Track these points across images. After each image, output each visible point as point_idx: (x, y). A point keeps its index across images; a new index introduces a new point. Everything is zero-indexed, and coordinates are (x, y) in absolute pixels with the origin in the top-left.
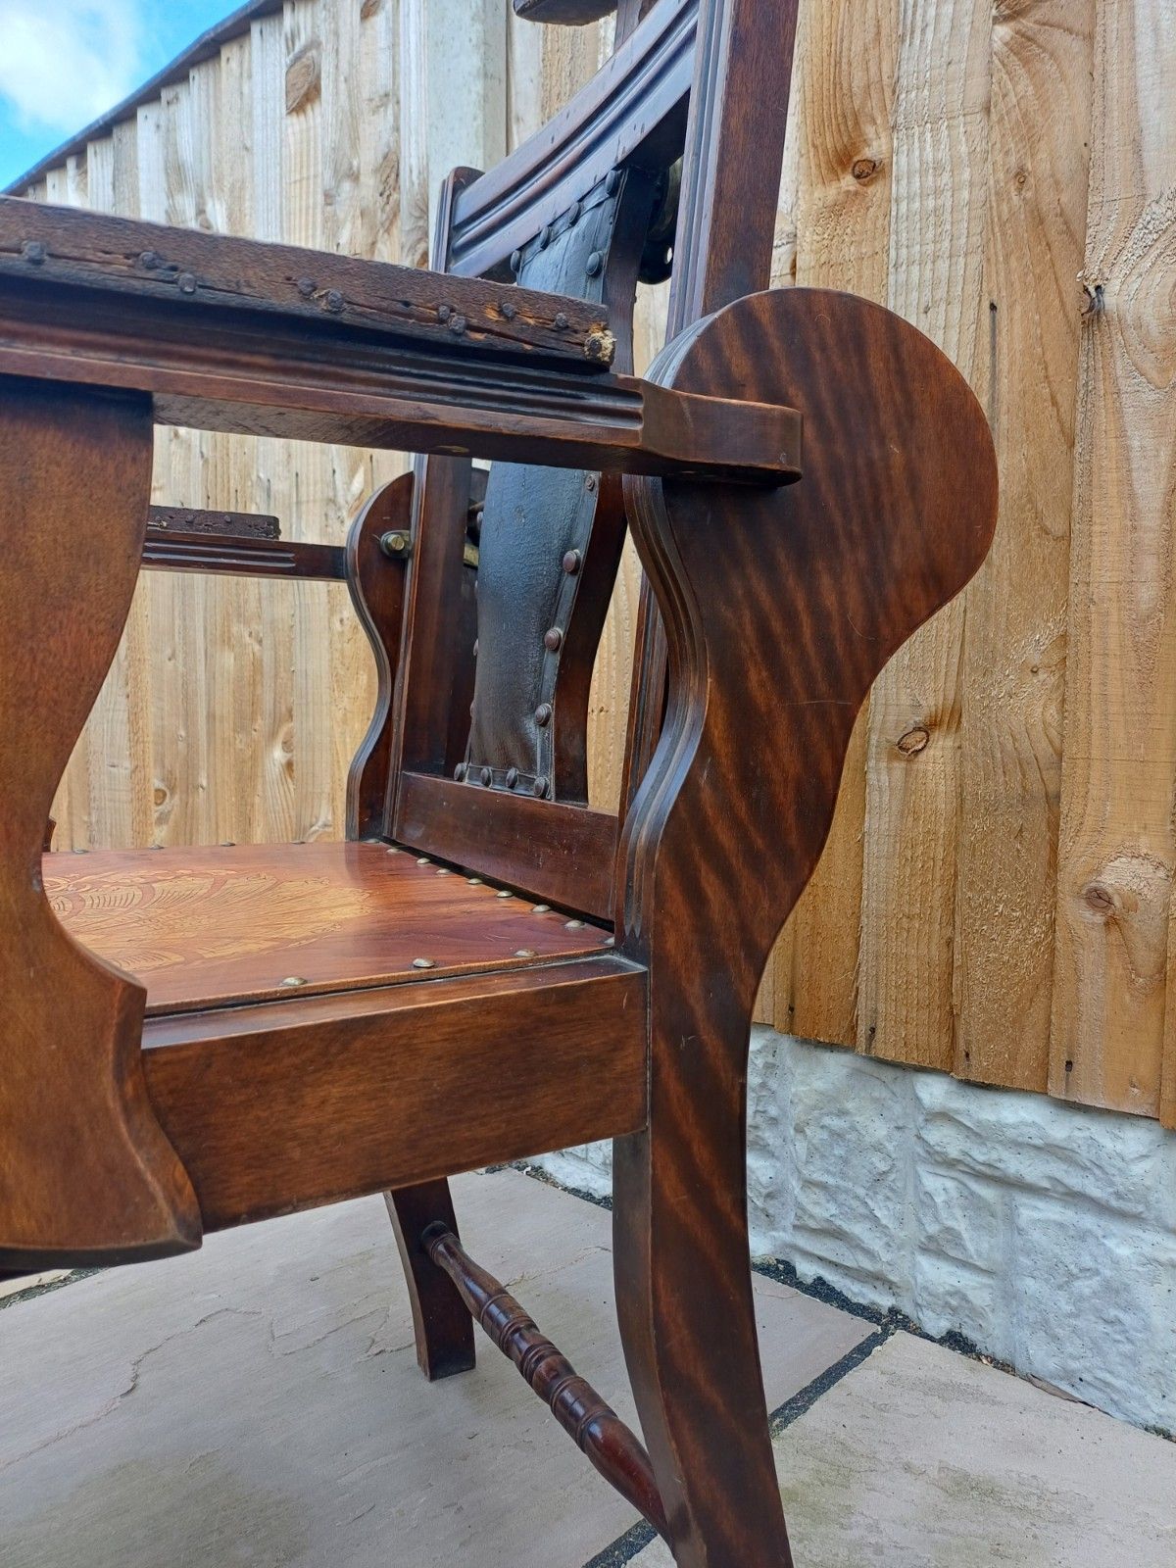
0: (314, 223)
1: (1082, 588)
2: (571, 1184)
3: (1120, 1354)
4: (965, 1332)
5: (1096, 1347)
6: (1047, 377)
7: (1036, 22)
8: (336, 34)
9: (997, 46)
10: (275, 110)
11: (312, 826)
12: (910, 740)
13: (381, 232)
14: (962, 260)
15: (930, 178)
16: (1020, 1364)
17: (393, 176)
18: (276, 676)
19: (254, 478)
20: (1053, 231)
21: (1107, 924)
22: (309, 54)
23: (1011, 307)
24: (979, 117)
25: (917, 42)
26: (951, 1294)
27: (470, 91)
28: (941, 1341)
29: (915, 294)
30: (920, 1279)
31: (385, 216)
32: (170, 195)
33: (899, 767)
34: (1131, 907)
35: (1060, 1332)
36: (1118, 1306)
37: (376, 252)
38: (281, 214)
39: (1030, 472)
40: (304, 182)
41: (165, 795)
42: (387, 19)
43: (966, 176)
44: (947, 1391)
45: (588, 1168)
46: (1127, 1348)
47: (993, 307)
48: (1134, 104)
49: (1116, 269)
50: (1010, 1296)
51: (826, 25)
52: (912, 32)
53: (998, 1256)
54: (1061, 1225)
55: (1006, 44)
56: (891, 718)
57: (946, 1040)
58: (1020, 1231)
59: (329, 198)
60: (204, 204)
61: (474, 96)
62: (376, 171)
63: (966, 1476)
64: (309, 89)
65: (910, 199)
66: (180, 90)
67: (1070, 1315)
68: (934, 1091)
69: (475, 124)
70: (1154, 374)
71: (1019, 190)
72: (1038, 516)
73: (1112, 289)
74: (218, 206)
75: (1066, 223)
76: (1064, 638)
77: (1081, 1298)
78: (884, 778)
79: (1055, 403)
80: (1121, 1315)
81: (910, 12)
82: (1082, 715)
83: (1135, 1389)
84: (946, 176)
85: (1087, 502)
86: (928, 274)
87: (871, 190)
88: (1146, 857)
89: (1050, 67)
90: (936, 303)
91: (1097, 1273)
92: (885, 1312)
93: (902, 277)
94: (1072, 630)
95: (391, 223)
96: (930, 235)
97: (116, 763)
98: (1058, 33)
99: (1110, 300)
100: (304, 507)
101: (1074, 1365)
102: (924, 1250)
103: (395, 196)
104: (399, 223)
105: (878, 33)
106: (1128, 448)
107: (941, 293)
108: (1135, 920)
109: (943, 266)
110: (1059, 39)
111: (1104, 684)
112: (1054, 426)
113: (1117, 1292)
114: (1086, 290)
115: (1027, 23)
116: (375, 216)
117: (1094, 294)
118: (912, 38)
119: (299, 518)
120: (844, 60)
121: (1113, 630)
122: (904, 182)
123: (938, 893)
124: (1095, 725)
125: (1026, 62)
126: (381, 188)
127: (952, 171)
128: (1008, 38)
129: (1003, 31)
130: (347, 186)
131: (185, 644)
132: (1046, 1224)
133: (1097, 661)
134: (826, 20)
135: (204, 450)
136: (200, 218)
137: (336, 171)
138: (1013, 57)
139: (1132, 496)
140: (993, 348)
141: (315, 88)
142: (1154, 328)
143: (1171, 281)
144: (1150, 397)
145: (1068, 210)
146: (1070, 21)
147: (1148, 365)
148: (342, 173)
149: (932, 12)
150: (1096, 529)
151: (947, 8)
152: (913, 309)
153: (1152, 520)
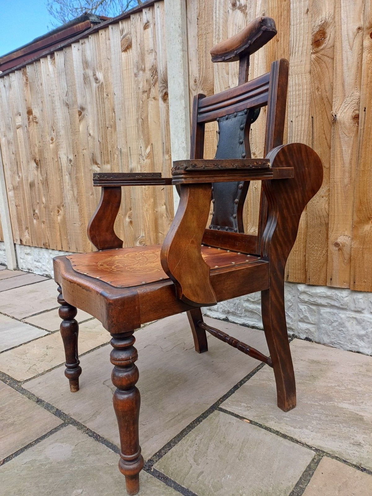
0: (131, 81)
1: (333, 179)
2: (214, 317)
3: (342, 337)
4: (309, 337)
5: (337, 336)
6: (324, 133)
7: (321, 54)
8: (136, 32)
9: (312, 59)
10: (117, 49)
11: (138, 237)
13: (152, 86)
14: (305, 106)
15: (297, 87)
16: (322, 342)
17: (155, 71)
18: (125, 200)
19: (116, 148)
20: (325, 101)
21: (339, 250)
22: (127, 36)
23: (316, 118)
24: (308, 74)
25: (294, 56)
26: (306, 330)
27: (179, 54)
28: (304, 340)
29: (294, 113)
30: (299, 327)
31: (153, 82)
32: (84, 69)
34: (344, 246)
35: (330, 334)
36: (342, 327)
37: (151, 91)
38: (121, 78)
40: (128, 70)
42: (151, 30)
43: (305, 87)
44: (307, 348)
45: (218, 313)
46: (344, 335)
47: (312, 117)
48: (342, 75)
49: (339, 111)
50: (319, 328)
51: (272, 49)
52: (293, 53)
53: (316, 321)
54: (330, 312)
55: (314, 59)
57: (304, 276)
58: (321, 315)
59: (136, 75)
60: (95, 73)
61: (180, 55)
62: (150, 70)
63: (313, 360)
64: (128, 46)
65: (293, 91)
66: (86, 40)
67: (332, 330)
68: (302, 287)
69: (181, 63)
70: (347, 134)
71: (318, 92)
73: (338, 116)
74: (100, 73)
75: (328, 100)
76: (329, 189)
77: (334, 327)
79: (326, 139)
80: (343, 329)
81: (292, 49)
82: (333, 207)
83: (345, 343)
84: (301, 87)
85: (333, 161)
86: (297, 109)
88: (347, 236)
89: (324, 65)
90: (299, 115)
91: (338, 321)
92: (291, 335)
93: (291, 109)
94: (331, 188)
95: (155, 84)
96: (298, 100)
97: (75, 223)
98: (326, 57)
99: (338, 117)
100: (132, 156)
101: (333, 340)
102: (300, 321)
103: (156, 77)
104: (157, 84)
105: (284, 52)
106: (342, 150)
107: (300, 113)
108: (345, 249)
109: (301, 107)
110: (326, 58)
111: (338, 200)
112: (326, 144)
113: (342, 324)
114: (333, 116)
115: (319, 55)
116: (150, 82)
117: (334, 116)
118: (292, 55)
119: (131, 159)
120: (276, 57)
121: (339, 188)
122: (291, 88)
123: (302, 245)
124: (336, 208)
125: (319, 63)
126: (152, 74)
127: (302, 86)
128: (315, 58)
129: (314, 56)
130: (141, 72)
131: (96, 191)
132: (327, 312)
133: (336, 195)
134: (272, 47)
135: (100, 140)
136: (94, 77)
137: (138, 68)
138: (316, 62)
139: (343, 160)
140: (313, 127)
141: (130, 45)
142: (347, 124)
143: (350, 114)
144: (346, 139)
145: (328, 97)
146: (328, 55)
147: (346, 132)
148: (139, 69)
149: (297, 49)
150: (336, 167)
151: (301, 48)
152: (294, 117)
153: (347, 165)
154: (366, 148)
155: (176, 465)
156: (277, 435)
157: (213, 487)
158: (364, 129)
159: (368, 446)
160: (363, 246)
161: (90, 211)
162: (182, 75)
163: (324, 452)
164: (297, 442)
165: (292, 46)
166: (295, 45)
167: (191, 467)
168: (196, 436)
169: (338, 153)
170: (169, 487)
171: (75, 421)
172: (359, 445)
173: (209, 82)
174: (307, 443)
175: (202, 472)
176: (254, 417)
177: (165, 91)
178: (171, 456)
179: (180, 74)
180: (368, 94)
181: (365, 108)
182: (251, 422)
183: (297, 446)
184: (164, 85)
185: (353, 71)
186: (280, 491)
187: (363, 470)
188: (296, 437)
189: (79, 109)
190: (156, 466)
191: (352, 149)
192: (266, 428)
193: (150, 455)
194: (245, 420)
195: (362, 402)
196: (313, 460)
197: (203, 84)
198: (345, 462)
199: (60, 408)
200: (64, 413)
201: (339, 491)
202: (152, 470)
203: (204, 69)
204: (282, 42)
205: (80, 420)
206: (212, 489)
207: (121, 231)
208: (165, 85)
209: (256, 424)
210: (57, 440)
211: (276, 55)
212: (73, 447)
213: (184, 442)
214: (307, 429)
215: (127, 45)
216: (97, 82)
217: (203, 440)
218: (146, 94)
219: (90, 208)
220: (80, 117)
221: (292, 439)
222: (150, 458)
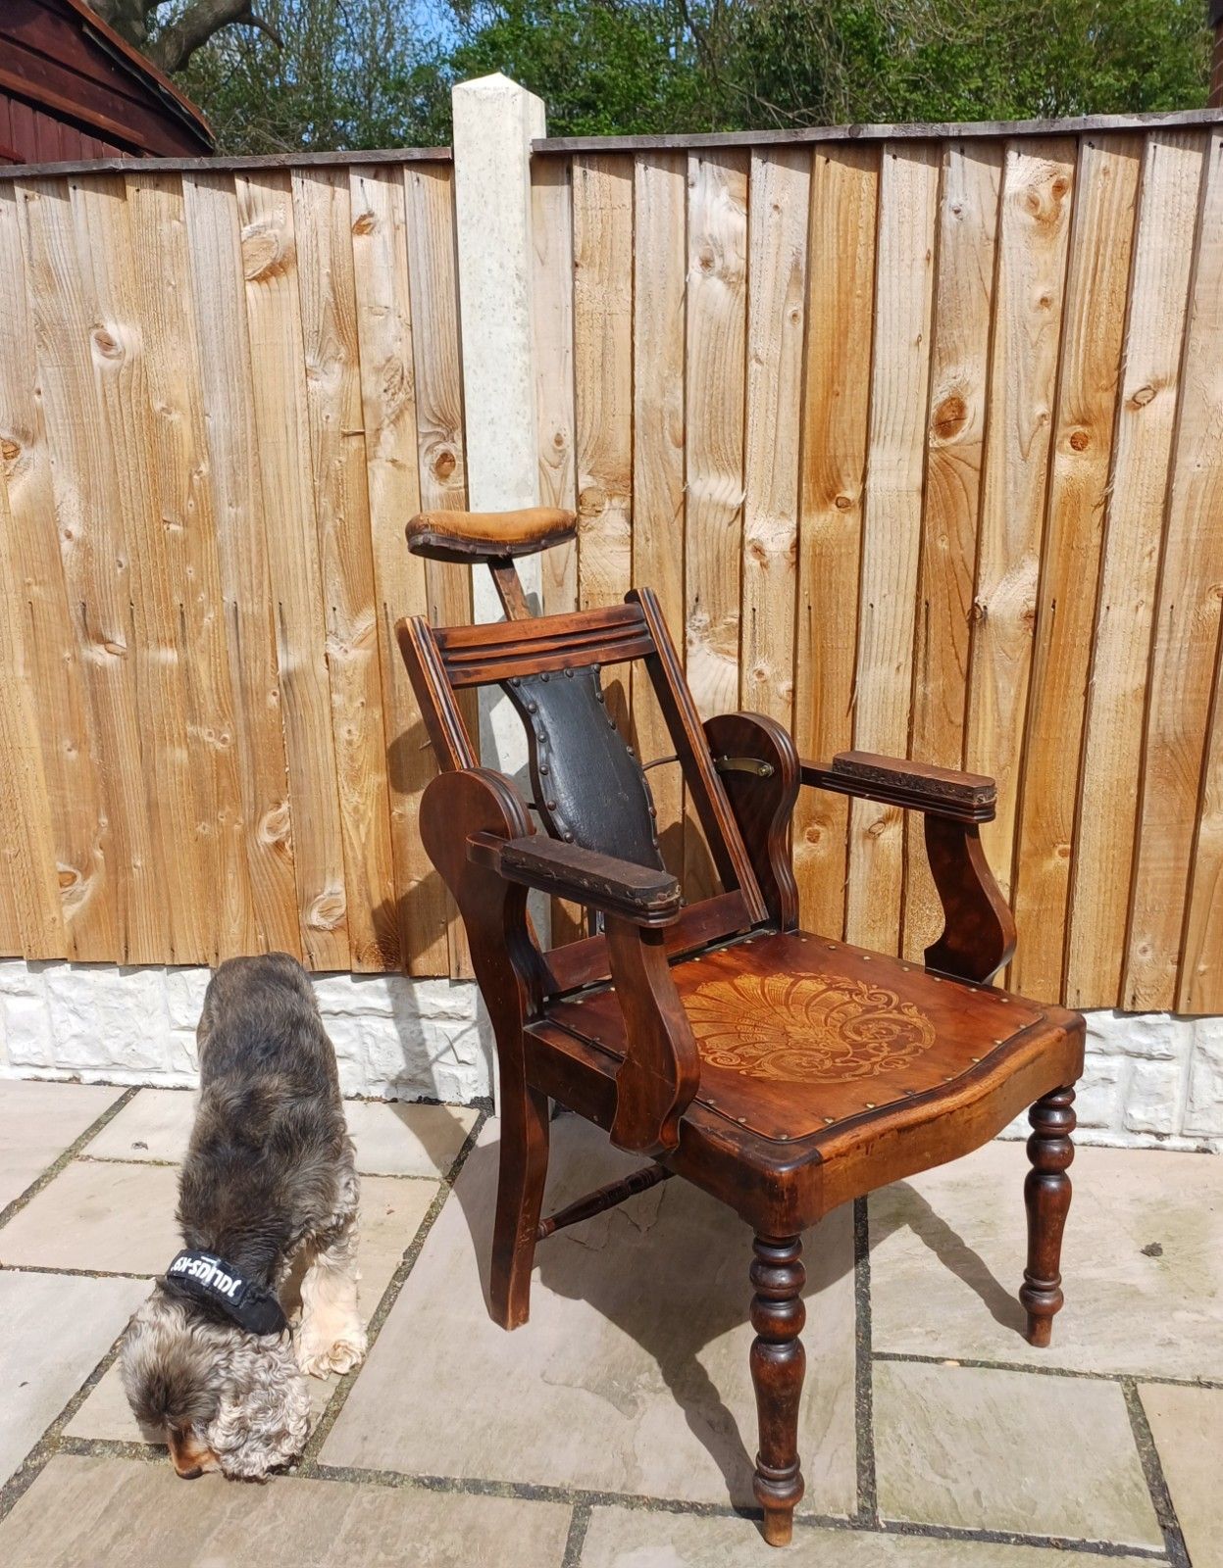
6: (953, 644)
7: (952, 456)
8: (315, 232)
9: (931, 463)
11: (317, 895)
12: (874, 829)
13: (387, 421)
14: (905, 570)
17: (398, 378)
20: (959, 567)
22: (275, 234)
23: (936, 604)
24: (916, 494)
25: (881, 443)
27: (515, 358)
29: (878, 587)
31: (390, 411)
32: (37, 292)
33: (869, 842)
37: (382, 438)
39: (944, 691)
41: (74, 877)
42: (384, 242)
47: (927, 604)
49: (993, 599)
55: (936, 464)
56: (865, 817)
59: (313, 374)
60: (102, 318)
61: (519, 364)
62: (380, 371)
64: (275, 265)
70: (1010, 654)
72: (948, 714)
73: (991, 609)
74: (122, 327)
75: (963, 566)
78: (861, 849)
79: (957, 656)
81: (877, 425)
85: (976, 712)
87: (847, 516)
89: (958, 482)
90: (890, 593)
93: (872, 575)
95: (400, 419)
98: (963, 464)
99: (989, 613)
100: (292, 631)
103: (400, 396)
105: (852, 425)
106: (997, 687)
107: (894, 587)
110: (963, 467)
112: (957, 669)
114: (976, 605)
115: (947, 455)
116: (380, 408)
117: (982, 609)
118: (878, 440)
120: (831, 435)
122: (873, 522)
125: (946, 476)
126: (387, 387)
128: (937, 461)
129: (935, 457)
130: (335, 367)
135: (122, 559)
136: (95, 332)
137: (321, 352)
138: (940, 472)
139: (998, 710)
140: (926, 625)
141: (280, 264)
142: (1011, 630)
143: (1018, 609)
144: (1008, 663)
145: (966, 560)
146: (969, 460)
147: (1007, 648)
148: (328, 355)
149: (890, 429)
150: (981, 726)
151: (899, 429)
152: (877, 594)
153: (1006, 723)
154: (1053, 689)
155: (918, 1499)
156: (1030, 1371)
157: (1022, 1507)
158: (1050, 646)
159: (1184, 1342)
160: (1040, 904)
161: (64, 806)
162: (526, 421)
163: (1130, 1377)
164: (1074, 1374)
165: (878, 418)
166: (884, 418)
167: (948, 1490)
168: (894, 1428)
169: (988, 694)
170: (948, 1541)
171: (596, 1494)
172: (1170, 1343)
173: (614, 455)
174: (1094, 1371)
175: (977, 1494)
176: (960, 1350)
177: (441, 448)
178: (892, 1485)
179: (520, 418)
180: (1061, 572)
181: (1054, 601)
182: (962, 1363)
183: (1080, 1380)
184: (439, 430)
185: (1027, 510)
186: (1126, 1470)
187: (1209, 1385)
188: (1066, 1367)
189: (6, 435)
190: (883, 1517)
191: (1020, 686)
192: (1001, 1366)
193: (850, 1499)
194: (948, 1363)
195: (1113, 1257)
196: (1126, 1399)
197: (592, 456)
198: (1173, 1381)
199: (518, 1479)
200: (547, 1488)
201: (1204, 1434)
202: (884, 1526)
203: (598, 415)
204: (847, 398)
205: (608, 1486)
206: (1024, 1513)
207: (230, 877)
208: (444, 432)
209: (973, 1364)
210: (614, 1549)
211: (832, 429)
212: (671, 1550)
213: (885, 1449)
214: (1069, 1342)
215: (269, 261)
216: (112, 352)
217: (914, 1432)
218: (355, 442)
219: (63, 797)
220: (14, 461)
221: (1062, 1372)
222: (855, 1505)
